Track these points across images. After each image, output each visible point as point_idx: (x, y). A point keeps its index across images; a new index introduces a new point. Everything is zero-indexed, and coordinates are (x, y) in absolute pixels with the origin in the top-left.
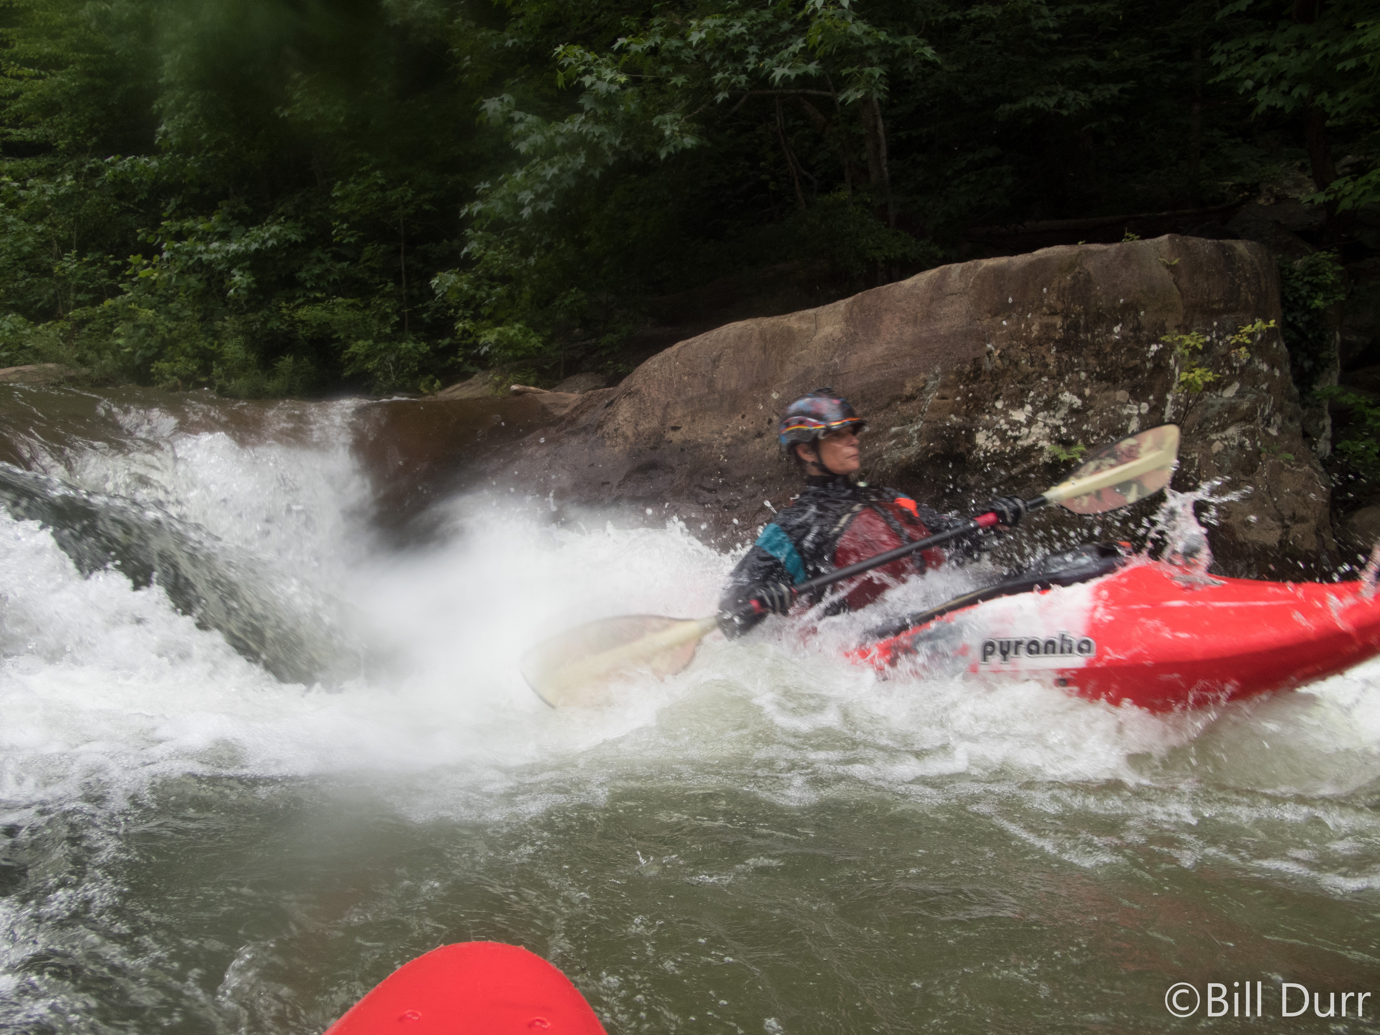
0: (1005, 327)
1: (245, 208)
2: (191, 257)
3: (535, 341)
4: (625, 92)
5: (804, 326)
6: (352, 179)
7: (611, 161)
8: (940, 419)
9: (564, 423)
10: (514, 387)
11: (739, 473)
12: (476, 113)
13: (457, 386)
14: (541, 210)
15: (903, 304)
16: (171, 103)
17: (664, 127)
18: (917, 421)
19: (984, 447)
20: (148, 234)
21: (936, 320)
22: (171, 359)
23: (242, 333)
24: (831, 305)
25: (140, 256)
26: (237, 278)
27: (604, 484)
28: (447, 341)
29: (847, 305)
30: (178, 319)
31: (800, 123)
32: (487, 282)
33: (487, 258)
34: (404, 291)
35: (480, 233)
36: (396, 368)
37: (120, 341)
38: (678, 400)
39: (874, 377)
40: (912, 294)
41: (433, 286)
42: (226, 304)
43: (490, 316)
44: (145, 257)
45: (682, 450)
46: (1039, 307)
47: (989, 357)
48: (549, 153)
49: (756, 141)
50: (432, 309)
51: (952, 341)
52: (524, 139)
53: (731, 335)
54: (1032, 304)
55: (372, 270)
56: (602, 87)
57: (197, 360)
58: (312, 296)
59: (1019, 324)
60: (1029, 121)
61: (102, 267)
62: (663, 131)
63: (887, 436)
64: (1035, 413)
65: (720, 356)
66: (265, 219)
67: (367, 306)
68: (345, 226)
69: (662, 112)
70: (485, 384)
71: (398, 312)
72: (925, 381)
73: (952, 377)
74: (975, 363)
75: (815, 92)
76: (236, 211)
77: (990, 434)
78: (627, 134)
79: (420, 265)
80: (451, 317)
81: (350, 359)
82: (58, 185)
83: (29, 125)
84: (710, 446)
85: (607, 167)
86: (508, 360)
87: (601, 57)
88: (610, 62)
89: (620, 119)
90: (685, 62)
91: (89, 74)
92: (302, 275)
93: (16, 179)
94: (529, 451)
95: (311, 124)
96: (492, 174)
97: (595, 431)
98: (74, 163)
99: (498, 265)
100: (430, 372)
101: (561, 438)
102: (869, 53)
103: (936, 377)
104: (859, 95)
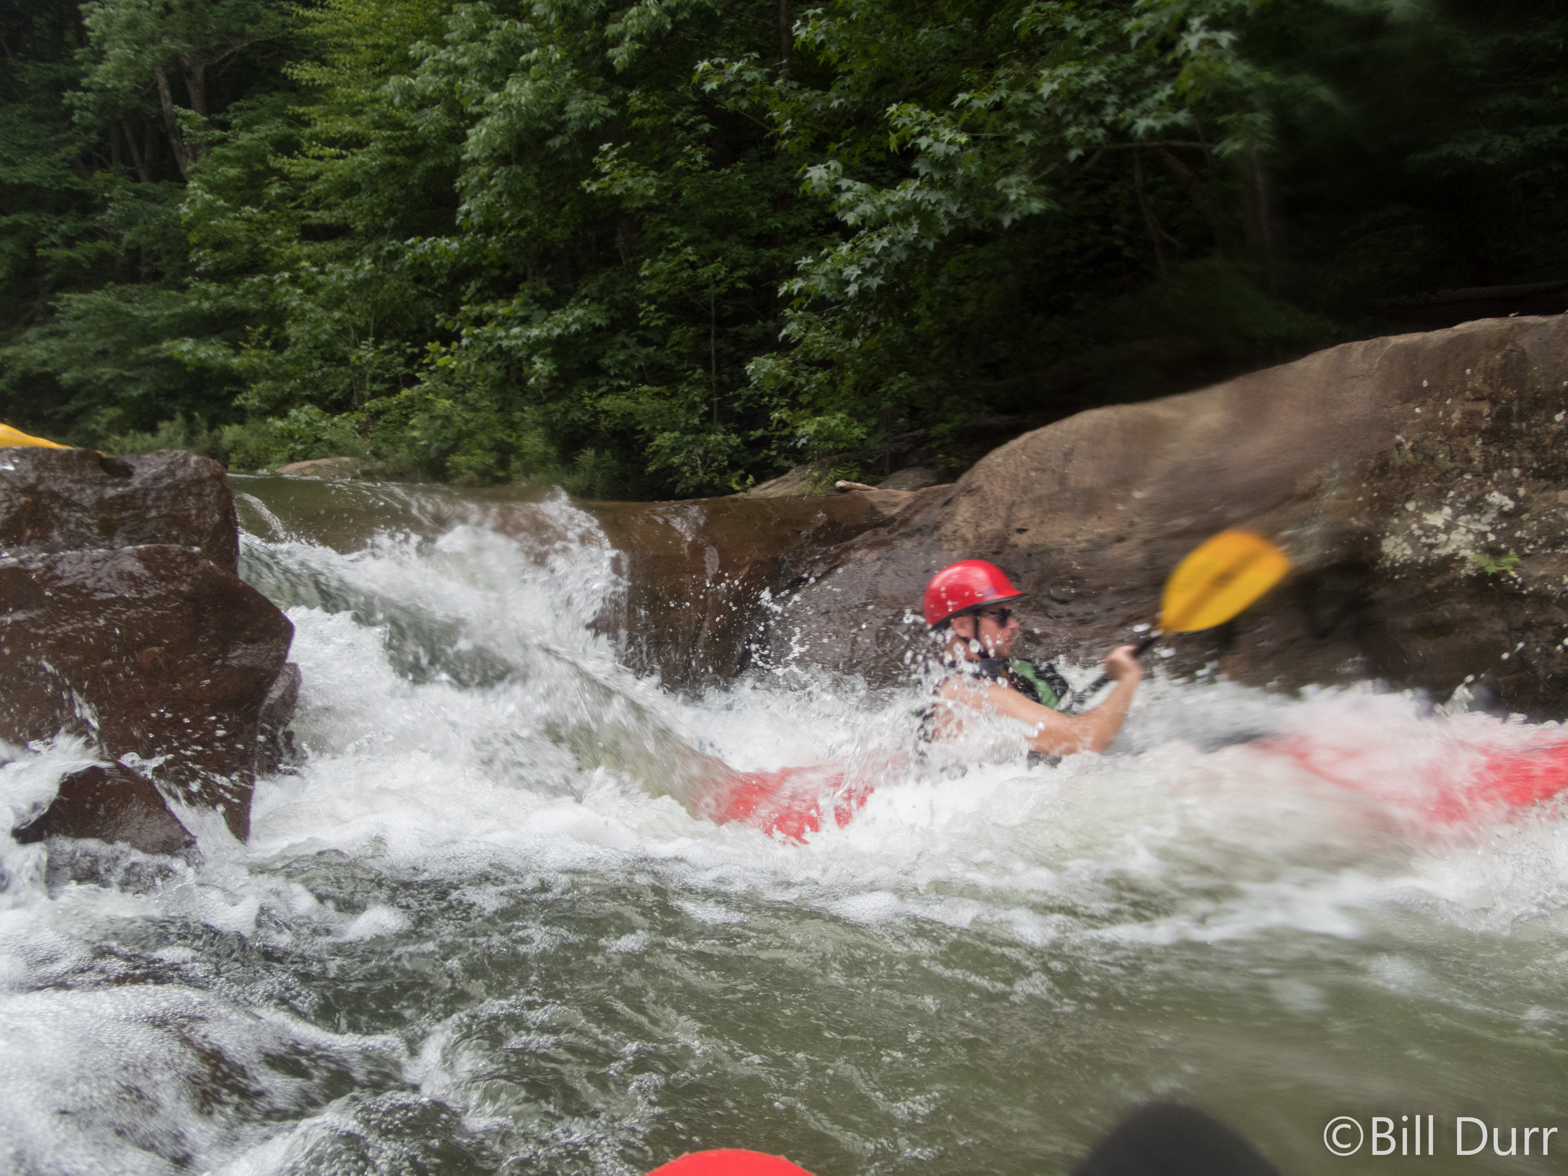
0: (1419, 415)
1: (547, 290)
2: (490, 344)
3: (858, 432)
4: (965, 153)
5: (1173, 415)
6: (661, 256)
7: (946, 231)
8: (1339, 522)
9: (895, 524)
10: (840, 484)
11: (1095, 583)
12: (799, 182)
13: (772, 482)
14: (869, 287)
15: (1294, 390)
16: (475, 180)
17: (1008, 191)
18: (1313, 524)
19: (1392, 556)
20: (447, 320)
21: (1333, 407)
22: (467, 453)
23: (542, 424)
24: (1207, 391)
25: (437, 343)
26: (538, 366)
28: (759, 433)
29: (1225, 391)
30: (475, 409)
31: (1161, 179)
32: (805, 367)
33: (807, 340)
34: (714, 378)
35: (800, 313)
36: (704, 463)
37: (416, 434)
38: (1025, 498)
39: (1260, 471)
40: (1305, 378)
41: (748, 372)
42: (525, 393)
43: (806, 407)
44: (443, 344)
45: (1029, 555)
46: (1462, 391)
47: (1399, 451)
48: (876, 224)
49: (1109, 202)
50: (744, 397)
51: (1352, 431)
52: (852, 209)
53: (1086, 426)
54: (1452, 387)
55: (679, 355)
56: (940, 149)
57: (495, 453)
58: (615, 384)
59: (1435, 411)
60: (1446, 173)
61: (399, 355)
62: (1007, 196)
64: (1456, 515)
65: (1072, 449)
66: (567, 302)
67: (674, 394)
68: (653, 308)
69: (1007, 174)
70: (803, 479)
71: (706, 401)
72: (1321, 478)
73: (1352, 473)
74: (1380, 457)
75: (1181, 143)
76: (537, 293)
77: (1400, 540)
78: (966, 200)
79: (732, 349)
80: (765, 406)
81: (655, 453)
82: (357, 269)
83: (329, 207)
84: (1061, 551)
85: (941, 236)
86: (829, 453)
87: (938, 115)
88: (948, 121)
89: (958, 183)
90: (1033, 117)
91: (390, 152)
92: (606, 361)
93: (315, 264)
94: (859, 555)
95: (618, 199)
96: (813, 248)
97: (932, 533)
98: (373, 246)
99: (819, 349)
100: (741, 467)
101: (891, 540)
102: (1251, 98)
103: (1333, 473)
104: (1238, 147)
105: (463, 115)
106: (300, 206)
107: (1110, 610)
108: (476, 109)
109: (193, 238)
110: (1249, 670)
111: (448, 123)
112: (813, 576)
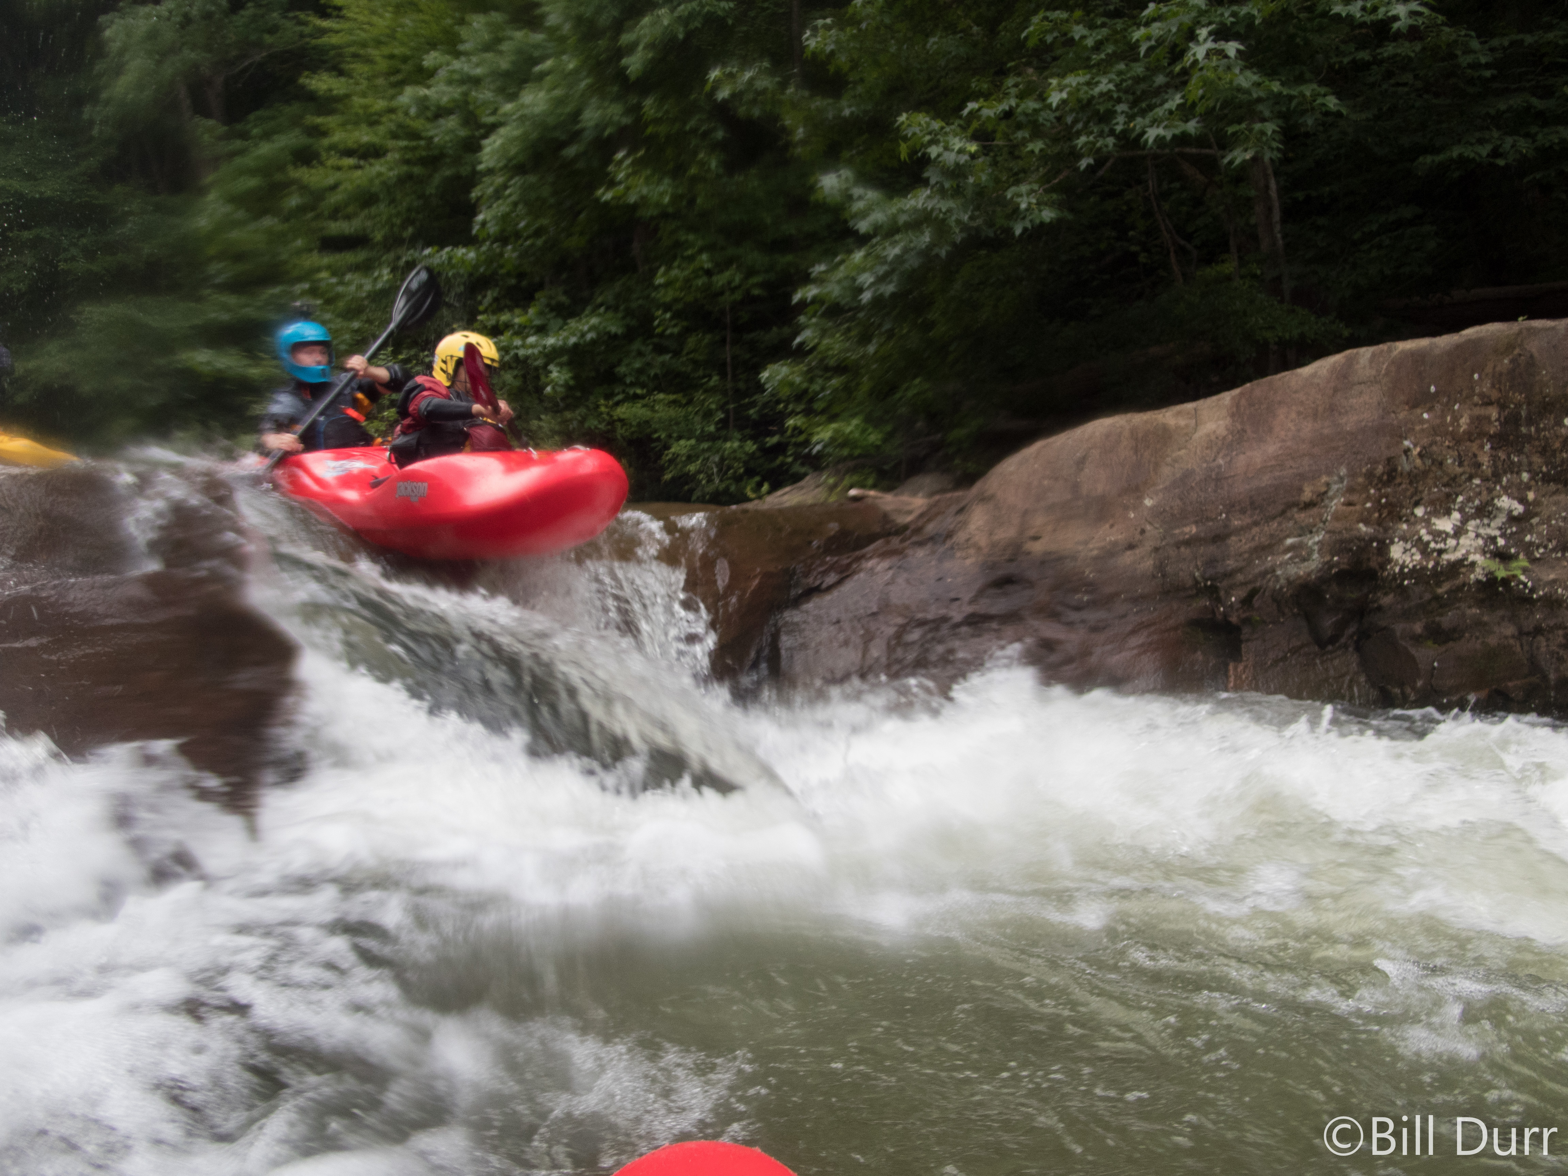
0: (1427, 421)
1: (563, 299)
3: (874, 438)
4: (975, 162)
5: (1182, 422)
6: (676, 264)
7: (958, 239)
8: (1346, 529)
9: (908, 532)
10: (853, 492)
11: (1108, 590)
12: (812, 189)
14: (882, 294)
15: (1301, 396)
16: (490, 190)
17: (1019, 200)
18: (1317, 532)
19: (1401, 562)
21: (1340, 413)
23: (559, 433)
24: (1214, 398)
26: (555, 375)
27: (953, 600)
28: (775, 439)
29: (1233, 398)
31: (1177, 185)
32: (820, 373)
33: (821, 348)
34: (729, 385)
35: (814, 320)
36: (720, 470)
38: (1039, 506)
39: (1266, 480)
40: (1312, 384)
41: (763, 381)
42: (541, 401)
43: (823, 412)
45: (1043, 562)
46: (1469, 397)
47: (1407, 456)
48: (891, 231)
49: (1125, 208)
50: (760, 404)
51: (1360, 437)
52: (864, 217)
53: (1097, 434)
54: (1460, 392)
55: (695, 362)
56: (950, 158)
58: (631, 392)
59: (1443, 417)
60: (1456, 175)
62: (1019, 204)
63: (1282, 548)
64: (1465, 521)
65: (1085, 458)
66: (583, 310)
67: (690, 402)
68: (668, 315)
69: (1017, 182)
70: (818, 486)
71: (722, 408)
72: (1328, 485)
73: (1360, 480)
74: (1388, 464)
75: (1194, 150)
76: (553, 302)
77: (1409, 546)
78: (977, 208)
79: (747, 356)
80: (780, 412)
81: (671, 461)
82: (376, 279)
83: (348, 217)
84: (1074, 558)
85: (954, 244)
86: (844, 459)
87: (947, 124)
88: (958, 130)
89: (969, 192)
90: (1043, 125)
91: (407, 162)
92: (622, 370)
93: (334, 274)
94: (870, 564)
95: (635, 207)
96: (829, 254)
97: (944, 542)
98: (391, 256)
99: (833, 356)
100: (757, 474)
101: (904, 549)
102: (1260, 107)
103: (1341, 479)
104: (1248, 156)
105: (480, 126)
106: (318, 217)
107: (1124, 616)
108: (491, 120)
109: (212, 251)
110: (1255, 678)
111: (463, 133)
112: (824, 586)
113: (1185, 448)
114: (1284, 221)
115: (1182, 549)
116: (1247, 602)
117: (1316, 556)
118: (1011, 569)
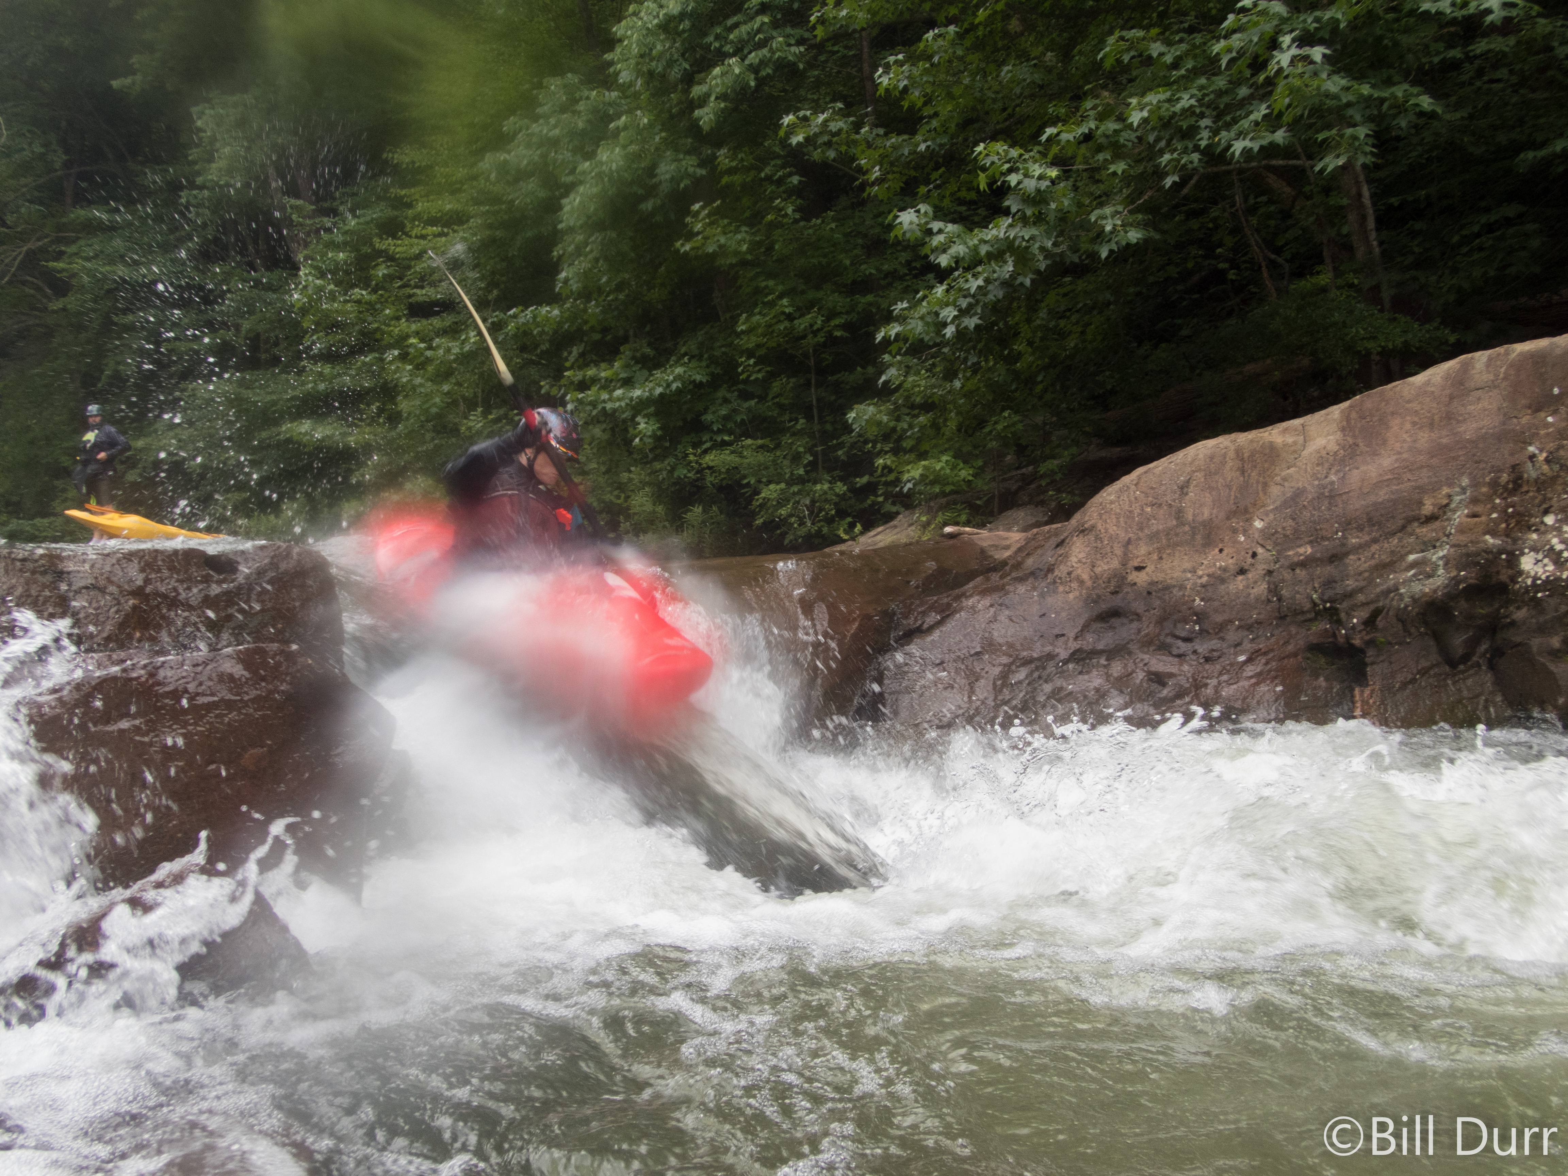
0: (1552, 425)
1: (648, 350)
2: (595, 407)
3: (965, 473)
4: (1057, 187)
5: (1290, 440)
6: (757, 310)
7: (1042, 267)
8: (1472, 542)
9: (1007, 568)
10: (948, 529)
11: (1219, 618)
12: (890, 227)
13: (880, 529)
14: (966, 328)
15: (1415, 406)
16: (571, 248)
17: (1103, 222)
18: (1441, 546)
19: (1533, 574)
20: (552, 386)
21: (1458, 422)
23: (649, 484)
24: (1323, 412)
26: (642, 426)
27: (1058, 636)
28: (865, 479)
29: (1342, 412)
31: (1264, 199)
32: (907, 411)
33: (907, 385)
34: (817, 427)
35: (898, 358)
36: (811, 513)
38: (1141, 535)
39: (1382, 495)
40: (1426, 392)
41: (850, 422)
42: (631, 453)
43: (911, 450)
45: (1149, 593)
47: (1533, 462)
48: (971, 264)
49: (1211, 225)
50: (848, 445)
51: (1481, 445)
52: (944, 251)
53: (1201, 456)
55: (781, 406)
56: (1030, 185)
57: (604, 515)
58: (719, 439)
60: (1560, 168)
62: (1103, 227)
63: (1404, 565)
65: (1188, 481)
66: (668, 361)
67: (778, 446)
68: (752, 361)
69: (1101, 205)
70: (910, 525)
71: (810, 450)
72: (1449, 496)
73: (1484, 489)
74: (1513, 471)
75: (1281, 162)
76: (638, 355)
77: (1540, 556)
78: (1061, 234)
79: (833, 398)
80: (869, 452)
81: (761, 506)
82: (463, 343)
83: (434, 284)
84: (1182, 587)
85: (1038, 272)
86: (936, 497)
87: (1027, 151)
88: (1038, 156)
89: (1051, 217)
90: (1124, 146)
91: (490, 226)
92: (708, 417)
93: (422, 340)
94: (970, 602)
95: (713, 256)
96: (909, 292)
97: (1045, 576)
99: (920, 392)
100: (849, 515)
101: (1004, 585)
102: (1350, 112)
103: (1464, 490)
104: (1341, 162)
105: (559, 186)
106: (406, 285)
107: (1239, 644)
108: (570, 179)
109: (307, 323)
110: (1382, 703)
111: (542, 194)
112: (925, 626)
113: (1294, 465)
114: (1378, 229)
115: (1298, 571)
116: (1370, 623)
117: (1441, 571)
118: (1117, 601)
